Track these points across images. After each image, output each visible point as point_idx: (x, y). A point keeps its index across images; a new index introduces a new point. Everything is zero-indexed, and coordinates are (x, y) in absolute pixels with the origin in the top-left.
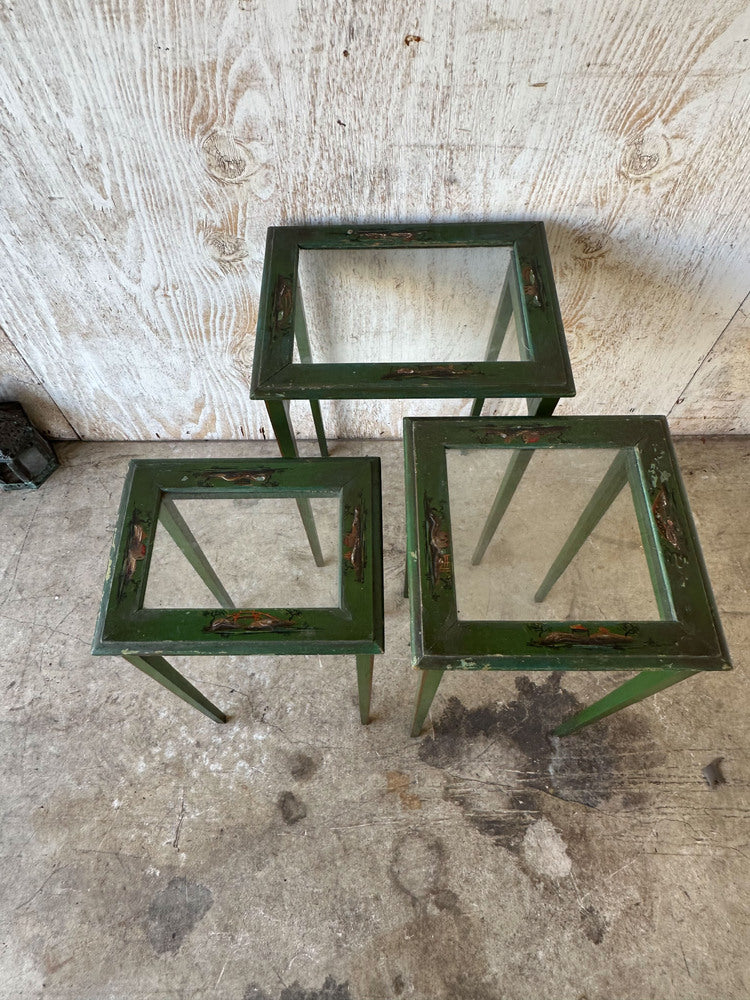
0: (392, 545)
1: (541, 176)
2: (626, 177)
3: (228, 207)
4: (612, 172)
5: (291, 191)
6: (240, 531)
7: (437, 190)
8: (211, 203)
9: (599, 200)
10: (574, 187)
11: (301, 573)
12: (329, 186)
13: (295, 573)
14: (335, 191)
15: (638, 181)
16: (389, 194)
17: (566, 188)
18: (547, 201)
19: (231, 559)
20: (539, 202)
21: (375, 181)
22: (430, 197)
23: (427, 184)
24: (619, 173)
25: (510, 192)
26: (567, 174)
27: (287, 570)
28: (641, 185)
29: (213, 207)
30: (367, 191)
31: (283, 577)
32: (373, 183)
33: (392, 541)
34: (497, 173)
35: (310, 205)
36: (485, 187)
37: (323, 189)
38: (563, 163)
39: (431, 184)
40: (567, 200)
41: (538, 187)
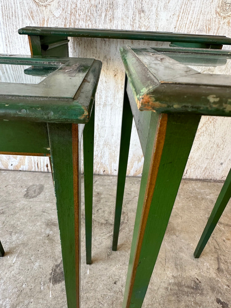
0: (107, 220)
1: (182, 11)
2: (220, 15)
3: (40, 20)
4: (213, 10)
5: (69, 13)
6: (23, 209)
7: (135, 16)
8: (32, 17)
9: (207, 28)
10: (197, 19)
11: (51, 233)
12: (86, 11)
13: (47, 232)
14: (89, 15)
15: (224, 18)
16: (113, 18)
17: (193, 20)
18: (184, 26)
19: (12, 223)
20: (181, 27)
21: (107, 9)
22: (132, 20)
23: (131, 13)
24: (217, 13)
25: (167, 20)
26: (193, 11)
27: (43, 230)
28: (226, 20)
29: (33, 19)
30: (103, 15)
31: (40, 235)
32: (106, 10)
33: (107, 219)
34: (162, 8)
35: (77, 22)
36: (157, 16)
37: (84, 12)
38: (191, 4)
39: (132, 13)
40: (193, 27)
41: (180, 18)
